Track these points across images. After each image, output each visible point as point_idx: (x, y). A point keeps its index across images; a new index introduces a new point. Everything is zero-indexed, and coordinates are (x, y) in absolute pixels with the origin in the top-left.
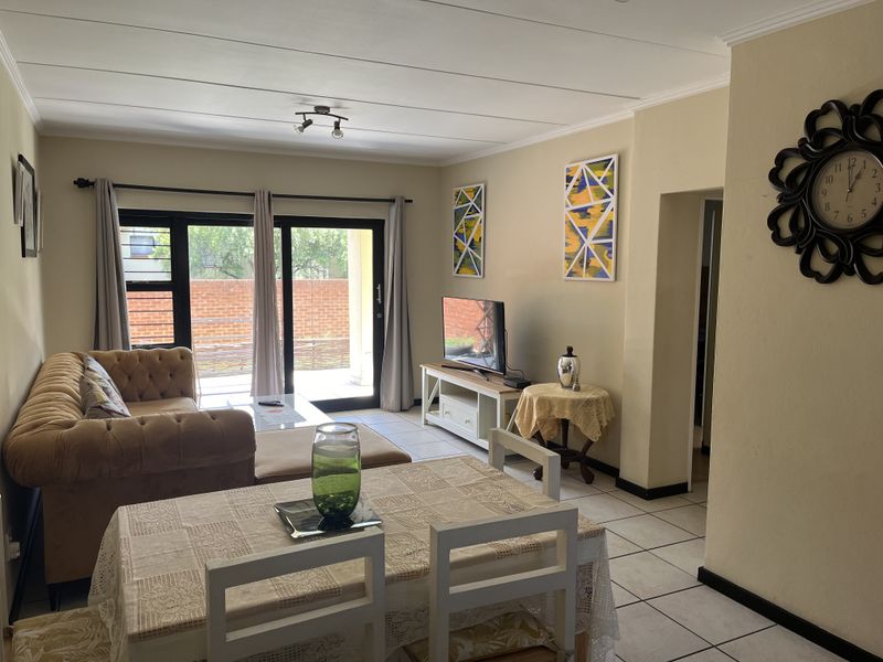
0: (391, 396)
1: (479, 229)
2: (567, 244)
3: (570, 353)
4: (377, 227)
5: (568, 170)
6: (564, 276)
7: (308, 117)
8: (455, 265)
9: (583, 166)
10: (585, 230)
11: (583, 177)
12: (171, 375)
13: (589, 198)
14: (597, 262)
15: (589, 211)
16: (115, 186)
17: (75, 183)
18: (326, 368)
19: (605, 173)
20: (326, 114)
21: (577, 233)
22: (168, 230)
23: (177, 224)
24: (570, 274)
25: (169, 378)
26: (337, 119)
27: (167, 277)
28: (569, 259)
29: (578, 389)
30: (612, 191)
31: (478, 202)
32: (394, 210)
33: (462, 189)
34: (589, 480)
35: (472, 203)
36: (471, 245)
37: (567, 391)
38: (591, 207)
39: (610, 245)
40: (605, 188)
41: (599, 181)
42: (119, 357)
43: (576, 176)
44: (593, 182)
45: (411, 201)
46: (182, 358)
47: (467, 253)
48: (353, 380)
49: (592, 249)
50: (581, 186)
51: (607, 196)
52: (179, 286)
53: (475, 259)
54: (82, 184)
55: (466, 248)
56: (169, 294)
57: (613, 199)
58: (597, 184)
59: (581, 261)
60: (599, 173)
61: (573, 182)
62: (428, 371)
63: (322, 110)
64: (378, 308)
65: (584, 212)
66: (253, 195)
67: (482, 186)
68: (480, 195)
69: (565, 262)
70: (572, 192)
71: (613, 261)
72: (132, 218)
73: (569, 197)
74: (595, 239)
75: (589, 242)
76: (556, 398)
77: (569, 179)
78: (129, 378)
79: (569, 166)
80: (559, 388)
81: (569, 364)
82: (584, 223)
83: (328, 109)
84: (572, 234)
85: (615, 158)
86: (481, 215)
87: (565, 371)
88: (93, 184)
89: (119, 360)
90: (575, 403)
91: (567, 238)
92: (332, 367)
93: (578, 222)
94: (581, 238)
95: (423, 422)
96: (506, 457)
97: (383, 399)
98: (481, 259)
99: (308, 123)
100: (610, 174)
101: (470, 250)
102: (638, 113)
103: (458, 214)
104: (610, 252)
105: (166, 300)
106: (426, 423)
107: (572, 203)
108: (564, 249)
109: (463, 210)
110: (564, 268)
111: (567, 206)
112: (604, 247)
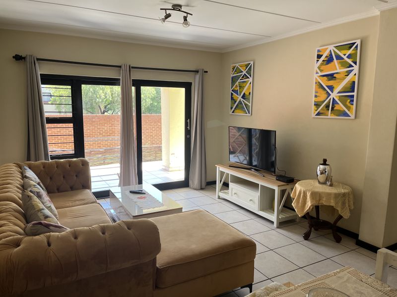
0: (195, 180)
1: (249, 88)
2: (316, 96)
3: (325, 163)
4: (188, 86)
5: (319, 51)
6: (313, 115)
7: (168, 12)
8: (232, 108)
9: (331, 48)
10: (331, 88)
11: (331, 55)
12: (76, 176)
13: (336, 67)
14: (341, 106)
15: (335, 75)
16: (38, 59)
17: (13, 57)
18: (147, 161)
19: (350, 51)
20: (179, 10)
21: (324, 89)
22: (70, 87)
23: (75, 84)
24: (318, 114)
25: (75, 178)
26: (185, 15)
27: (70, 115)
28: (317, 105)
29: (331, 185)
30: (355, 63)
31: (249, 72)
32: (198, 76)
33: (237, 65)
34: (338, 240)
35: (244, 72)
36: (244, 97)
37: (324, 186)
38: (337, 73)
39: (353, 96)
40: (350, 61)
41: (345, 57)
42: (44, 165)
43: (326, 54)
44: (339, 58)
45: (207, 72)
46: (83, 165)
47: (240, 101)
48: (164, 167)
49: (337, 99)
50: (329, 60)
51: (351, 66)
52: (77, 120)
53: (246, 105)
54: (18, 58)
55: (239, 98)
56: (71, 125)
57: (356, 68)
58: (343, 59)
59: (327, 106)
60: (344, 52)
61: (323, 58)
62: (220, 169)
63: (177, 7)
64: (188, 132)
65: (331, 77)
66: (120, 67)
67: (252, 63)
68: (250, 69)
69: (314, 107)
70: (322, 64)
71: (354, 107)
72: (49, 79)
73: (319, 68)
74: (339, 93)
75: (334, 95)
76: (323, 193)
77: (319, 56)
78: (51, 178)
79: (320, 48)
80: (317, 184)
81: (325, 170)
82: (331, 83)
83: (180, 6)
84: (321, 90)
85: (358, 42)
86: (251, 80)
87: (322, 173)
88: (24, 58)
89: (44, 167)
90: (337, 196)
91: (316, 92)
92: (150, 160)
93: (325, 83)
94: (328, 92)
95: (217, 197)
96: (280, 223)
97: (190, 182)
98: (250, 105)
99: (168, 16)
100: (354, 52)
101: (242, 99)
102: (382, 12)
103: (234, 80)
104: (353, 101)
105: (69, 128)
106: (219, 198)
107: (321, 71)
108: (314, 99)
109: (238, 77)
110: (313, 111)
111: (317, 73)
112: (346, 98)
